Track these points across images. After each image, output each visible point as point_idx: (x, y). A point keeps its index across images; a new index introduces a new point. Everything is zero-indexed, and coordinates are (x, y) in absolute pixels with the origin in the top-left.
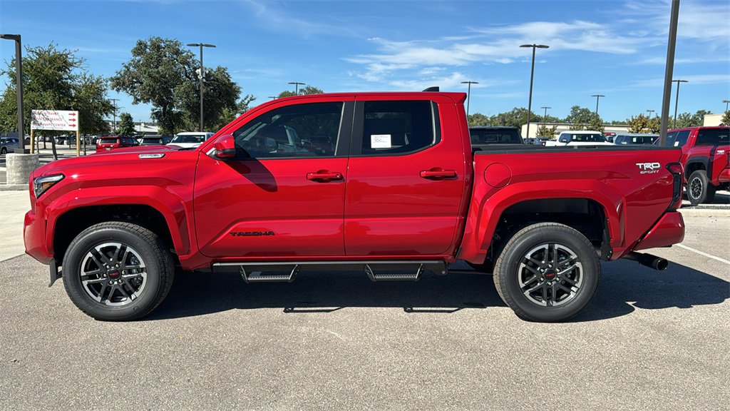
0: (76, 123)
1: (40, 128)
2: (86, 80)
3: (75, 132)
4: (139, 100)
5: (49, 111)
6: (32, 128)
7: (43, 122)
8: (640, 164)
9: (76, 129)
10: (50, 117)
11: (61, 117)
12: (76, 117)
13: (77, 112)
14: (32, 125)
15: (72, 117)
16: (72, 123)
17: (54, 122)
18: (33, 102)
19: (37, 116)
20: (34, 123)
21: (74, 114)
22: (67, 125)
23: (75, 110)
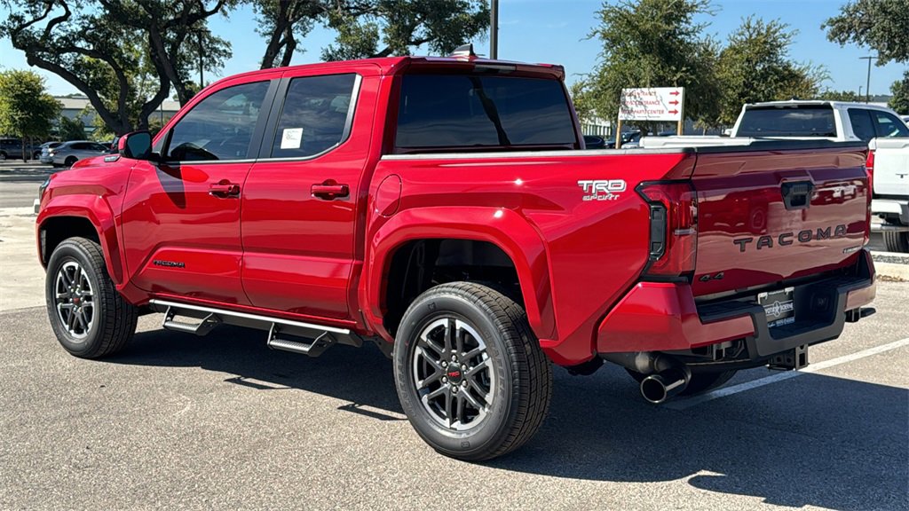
0: (679, 107)
1: (630, 118)
2: (751, 30)
3: (676, 123)
4: (889, 58)
5: (643, 89)
6: (620, 119)
7: (635, 108)
8: (585, 182)
9: (678, 117)
10: (646, 98)
11: (659, 99)
12: (680, 98)
13: (681, 90)
14: (620, 114)
15: (674, 98)
16: (673, 107)
17: (650, 107)
18: (625, 77)
19: (628, 99)
20: (623, 111)
21: (677, 93)
22: (666, 112)
23: (679, 86)
